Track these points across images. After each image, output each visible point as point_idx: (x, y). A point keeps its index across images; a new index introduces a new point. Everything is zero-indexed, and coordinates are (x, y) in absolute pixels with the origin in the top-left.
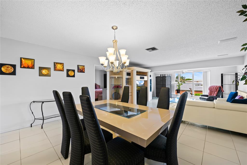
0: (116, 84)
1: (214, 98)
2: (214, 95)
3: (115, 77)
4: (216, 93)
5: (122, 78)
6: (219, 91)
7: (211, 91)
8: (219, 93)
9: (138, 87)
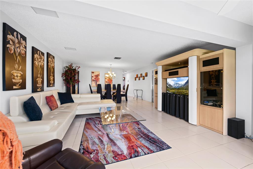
9: (171, 89)
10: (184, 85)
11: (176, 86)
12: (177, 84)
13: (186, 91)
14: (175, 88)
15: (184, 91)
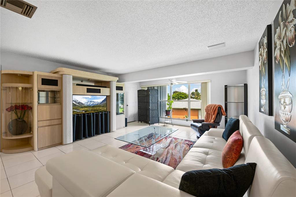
0: (18, 102)
1: (210, 127)
2: (211, 120)
3: (17, 88)
4: (213, 116)
5: (31, 89)
6: (218, 113)
7: (208, 114)
8: (217, 117)
9: (82, 107)
10: (101, 103)
11: (89, 104)
12: (91, 102)
13: (103, 108)
14: (89, 106)
15: (101, 108)
